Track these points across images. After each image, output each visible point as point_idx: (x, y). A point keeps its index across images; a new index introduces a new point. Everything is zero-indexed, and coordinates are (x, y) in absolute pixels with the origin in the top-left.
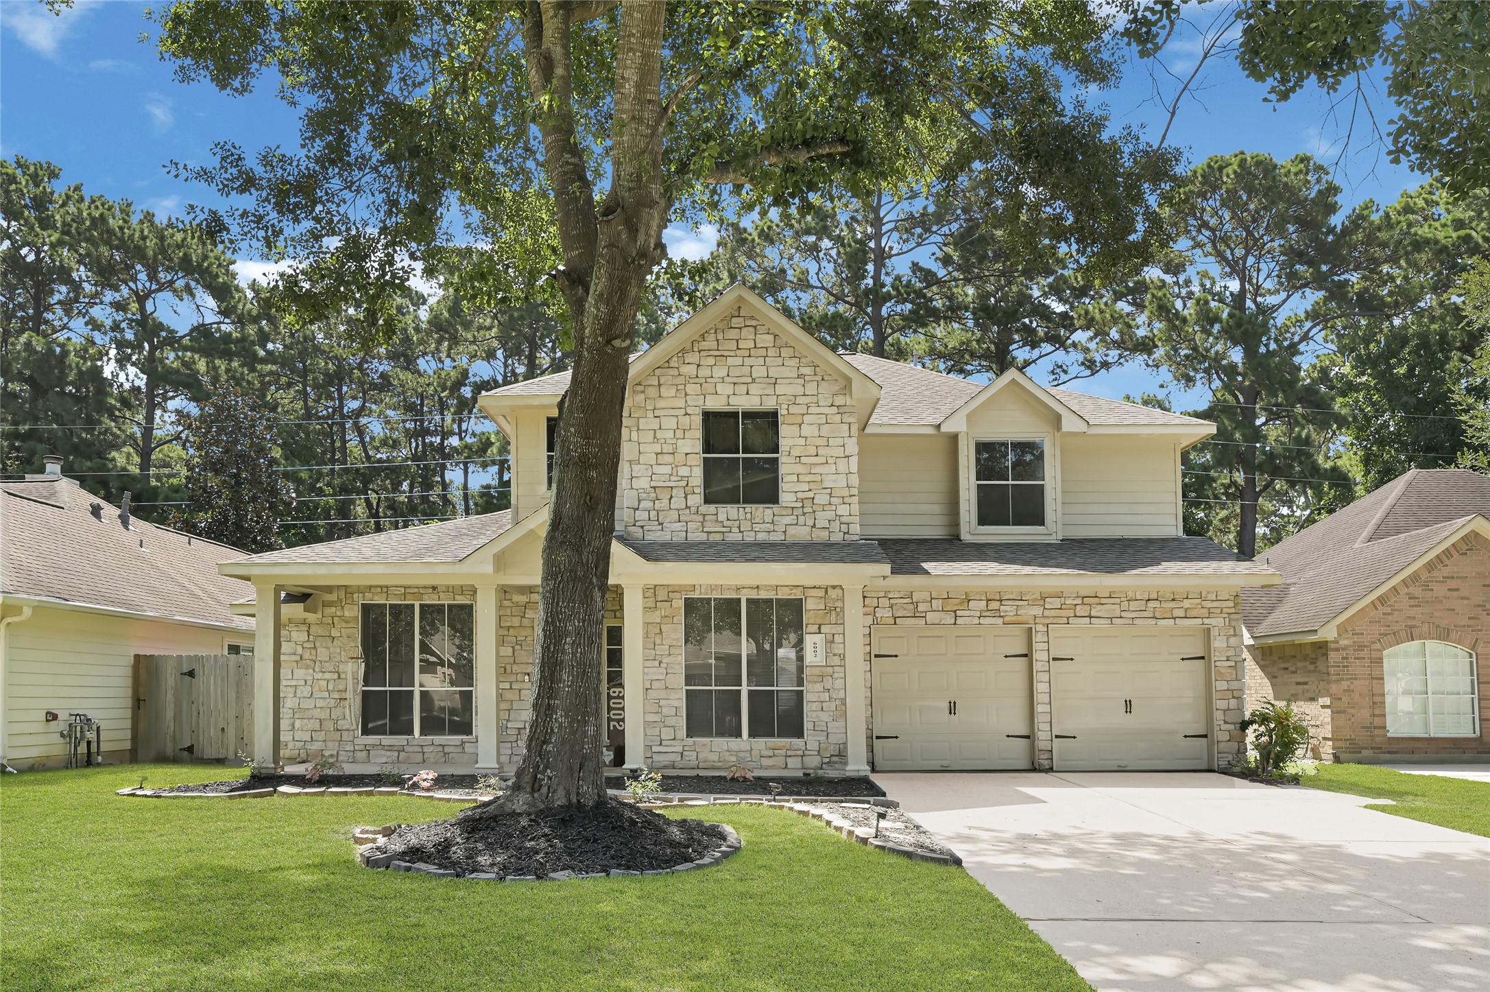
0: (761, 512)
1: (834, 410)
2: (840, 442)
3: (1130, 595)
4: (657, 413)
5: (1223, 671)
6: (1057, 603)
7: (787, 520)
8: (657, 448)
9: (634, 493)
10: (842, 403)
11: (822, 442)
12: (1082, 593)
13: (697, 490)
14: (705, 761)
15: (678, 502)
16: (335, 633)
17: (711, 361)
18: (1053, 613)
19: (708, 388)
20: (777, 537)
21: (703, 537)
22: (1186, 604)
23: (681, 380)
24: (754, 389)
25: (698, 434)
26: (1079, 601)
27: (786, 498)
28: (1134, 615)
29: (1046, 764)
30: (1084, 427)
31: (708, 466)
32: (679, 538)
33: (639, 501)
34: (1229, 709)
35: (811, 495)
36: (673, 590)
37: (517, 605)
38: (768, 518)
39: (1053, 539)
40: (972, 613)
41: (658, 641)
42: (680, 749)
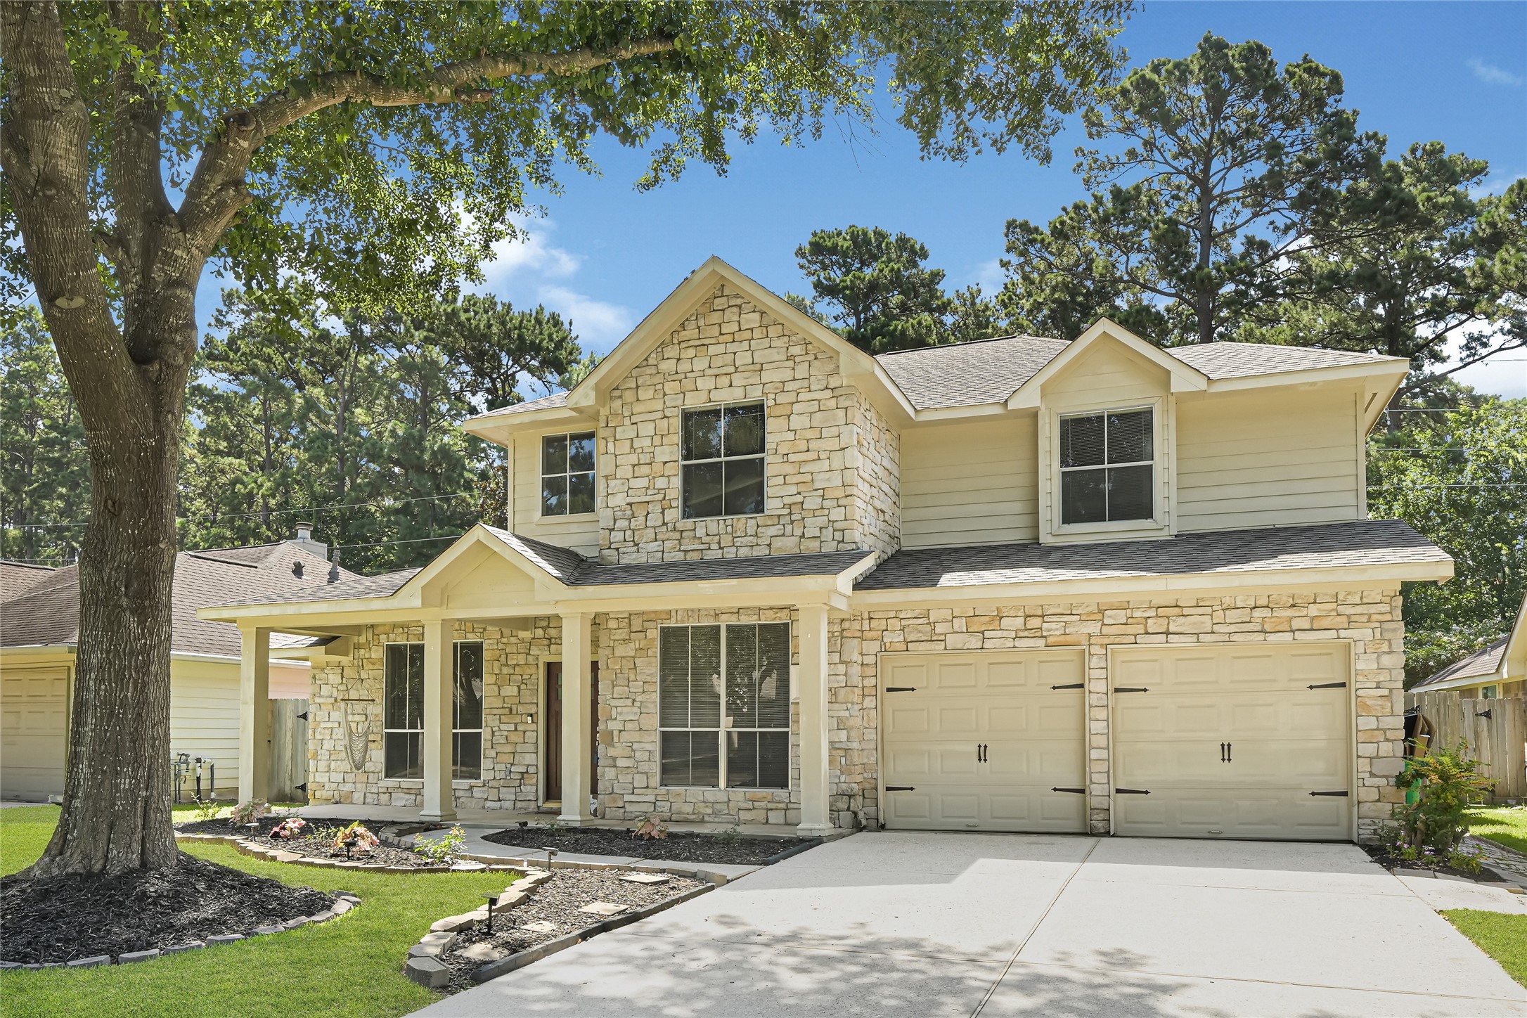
0: (743, 523)
1: (828, 393)
2: (834, 431)
3: (1228, 601)
4: (634, 419)
5: (1369, 702)
6: (1121, 616)
7: (773, 531)
8: (633, 459)
9: (609, 512)
10: (837, 384)
11: (816, 434)
12: (1156, 602)
13: (674, 504)
14: (679, 813)
15: (655, 520)
16: (364, 675)
17: (691, 352)
18: (1114, 630)
19: (688, 384)
20: (761, 552)
21: (679, 557)
22: (1313, 610)
23: (659, 379)
24: (738, 379)
25: (677, 438)
26: (1152, 613)
27: (771, 505)
28: (1232, 628)
29: (1100, 826)
30: (1202, 384)
31: (689, 474)
32: (655, 559)
33: (615, 521)
34: (1378, 757)
35: (799, 498)
36: (647, 617)
37: (522, 641)
38: (751, 531)
39: (1164, 535)
40: (1005, 634)
41: (632, 677)
42: (652, 799)
